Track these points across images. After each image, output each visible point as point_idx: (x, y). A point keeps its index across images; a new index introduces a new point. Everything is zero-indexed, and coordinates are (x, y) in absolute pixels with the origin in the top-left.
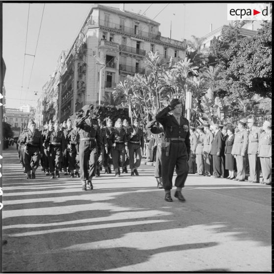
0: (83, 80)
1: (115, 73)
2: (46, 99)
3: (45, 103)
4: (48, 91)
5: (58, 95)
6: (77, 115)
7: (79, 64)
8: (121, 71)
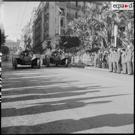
0: (47, 22)
1: (64, 18)
2: (26, 34)
3: (25, 36)
4: (26, 30)
5: (32, 32)
6: (46, 41)
7: (44, 14)
8: (68, 17)
